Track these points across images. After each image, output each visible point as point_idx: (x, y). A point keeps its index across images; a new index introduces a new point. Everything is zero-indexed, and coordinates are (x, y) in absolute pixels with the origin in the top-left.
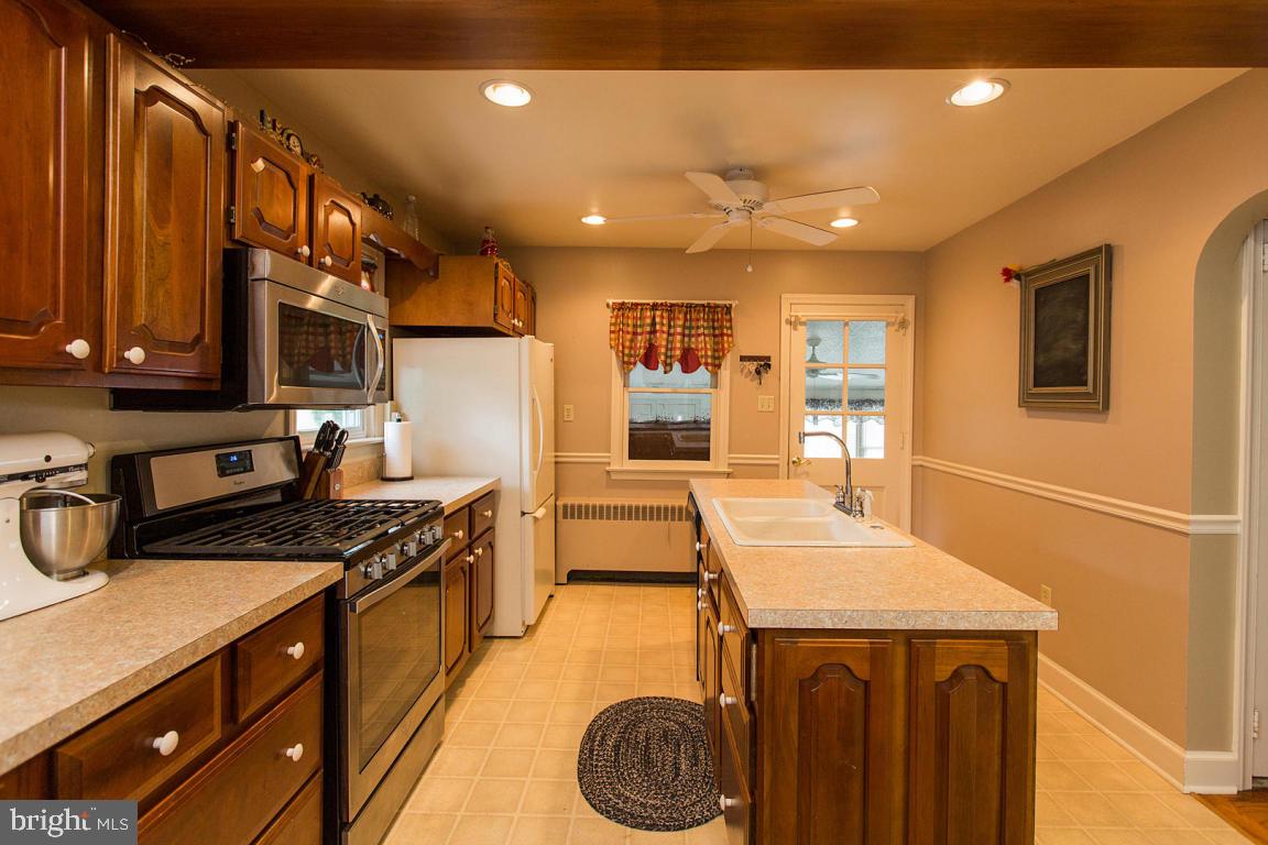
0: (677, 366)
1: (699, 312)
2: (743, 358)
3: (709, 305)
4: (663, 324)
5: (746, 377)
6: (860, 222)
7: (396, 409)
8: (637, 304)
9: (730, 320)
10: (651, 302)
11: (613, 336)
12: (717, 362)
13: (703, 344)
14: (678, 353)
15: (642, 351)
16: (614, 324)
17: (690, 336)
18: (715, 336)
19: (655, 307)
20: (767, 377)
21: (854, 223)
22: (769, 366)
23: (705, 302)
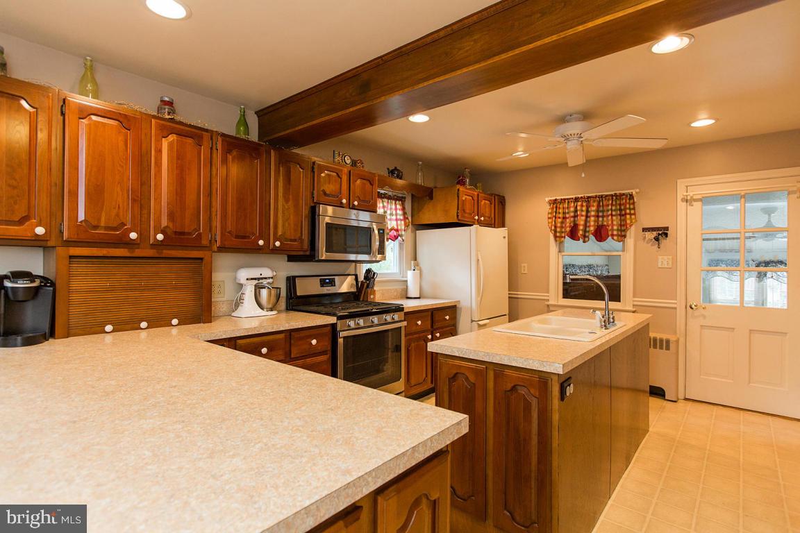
0: (592, 237)
1: (609, 200)
2: (644, 230)
3: (616, 195)
4: (582, 211)
5: (647, 243)
6: (717, 120)
8: (565, 199)
9: (634, 203)
10: (574, 197)
11: (550, 220)
12: (623, 233)
13: (613, 223)
14: (592, 228)
15: (568, 229)
16: (551, 213)
17: (603, 217)
18: (620, 215)
19: (576, 200)
20: (664, 242)
21: (711, 122)
22: (666, 235)
23: (613, 193)
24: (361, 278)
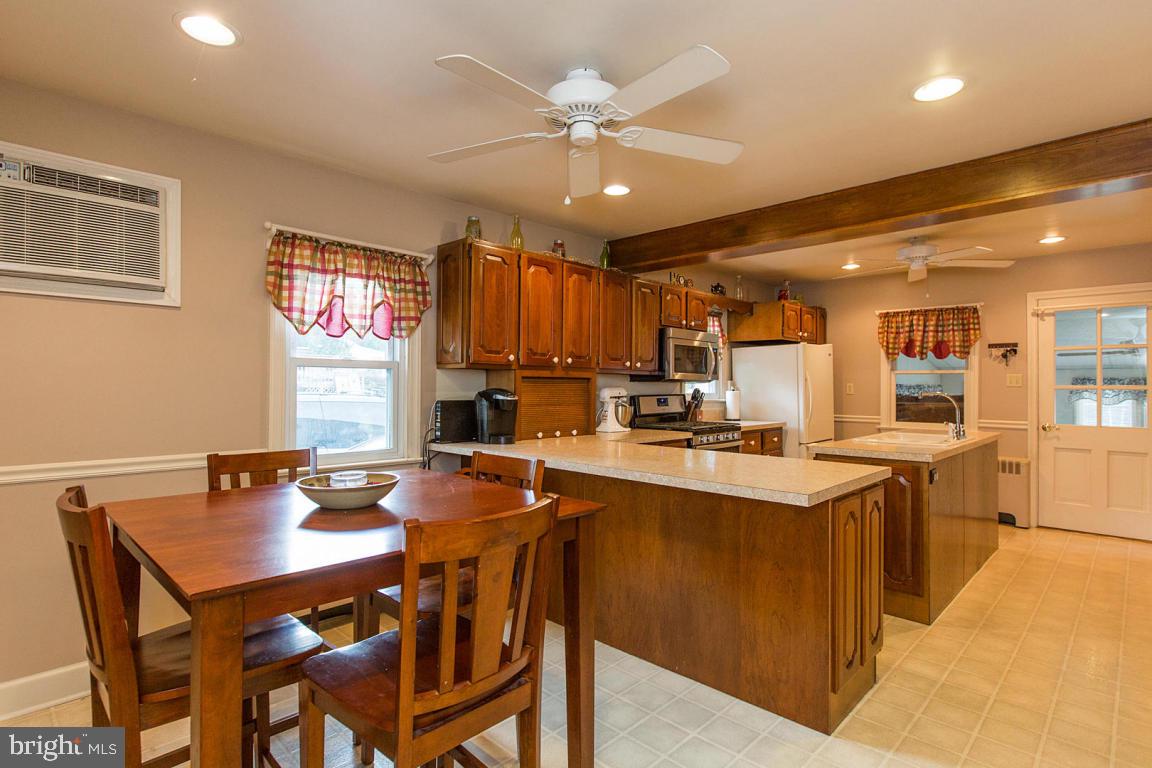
0: (930, 354)
1: (949, 314)
2: (991, 346)
3: (958, 308)
4: (918, 325)
5: (995, 359)
6: (1066, 237)
7: (733, 385)
8: (898, 313)
9: (978, 318)
10: (909, 310)
11: (881, 336)
12: (966, 350)
13: (955, 338)
14: (930, 345)
15: (902, 345)
16: (883, 327)
17: (943, 332)
18: (963, 330)
19: (912, 313)
20: (1013, 359)
21: (1060, 239)
22: (1015, 351)
23: (955, 306)
24: (688, 398)
